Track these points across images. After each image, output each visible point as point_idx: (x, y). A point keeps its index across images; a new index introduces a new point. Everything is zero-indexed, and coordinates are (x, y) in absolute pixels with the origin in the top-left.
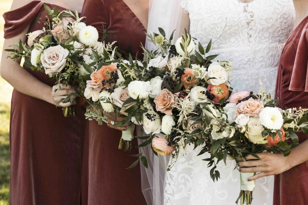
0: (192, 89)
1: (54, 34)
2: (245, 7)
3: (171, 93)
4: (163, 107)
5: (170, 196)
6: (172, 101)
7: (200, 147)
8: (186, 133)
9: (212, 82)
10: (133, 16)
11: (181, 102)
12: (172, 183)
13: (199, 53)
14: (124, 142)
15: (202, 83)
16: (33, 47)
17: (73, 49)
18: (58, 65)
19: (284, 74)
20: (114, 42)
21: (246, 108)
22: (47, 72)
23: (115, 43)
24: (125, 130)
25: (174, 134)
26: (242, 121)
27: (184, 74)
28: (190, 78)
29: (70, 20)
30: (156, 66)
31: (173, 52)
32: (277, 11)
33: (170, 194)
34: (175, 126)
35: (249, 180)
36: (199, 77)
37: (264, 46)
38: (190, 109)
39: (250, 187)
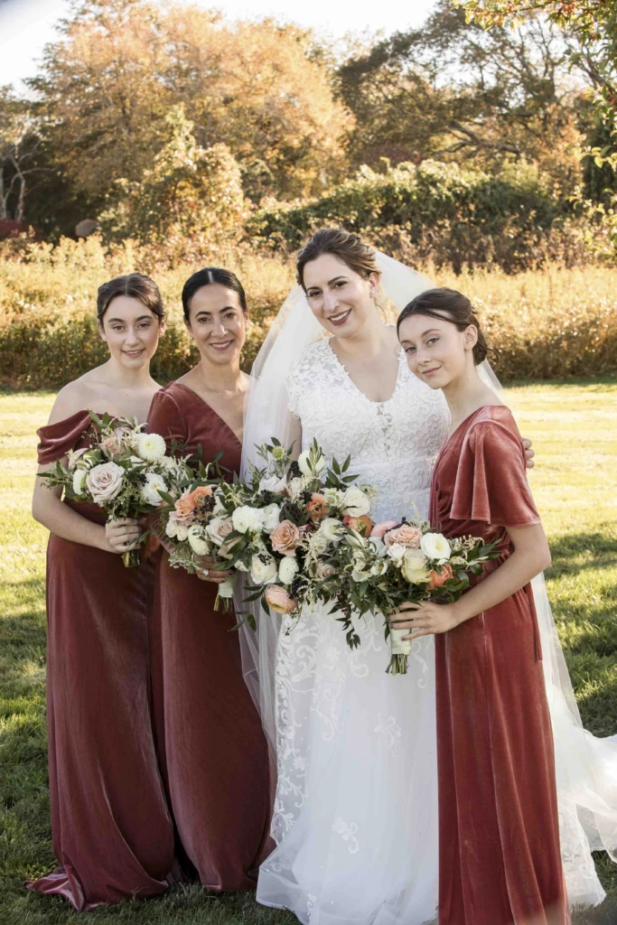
0: (323, 522)
1: (104, 448)
2: (379, 408)
3: (294, 526)
4: (283, 545)
5: (283, 679)
6: (297, 537)
7: (332, 603)
8: (313, 582)
9: (350, 512)
10: (222, 423)
11: (308, 537)
12: (286, 660)
13: (333, 471)
14: (222, 600)
15: (336, 513)
16: (75, 469)
17: (131, 466)
18: (111, 488)
19: (440, 498)
20: (189, 455)
21: (399, 536)
22: (96, 500)
23: (191, 457)
24: (223, 582)
25: (297, 582)
26: (397, 552)
27: (311, 500)
28: (321, 506)
29: (125, 429)
30: (270, 489)
31: (295, 471)
32: (424, 412)
33: (285, 676)
34: (299, 573)
35: (403, 639)
36: (334, 505)
37: (408, 461)
38: (321, 547)
39: (405, 648)
